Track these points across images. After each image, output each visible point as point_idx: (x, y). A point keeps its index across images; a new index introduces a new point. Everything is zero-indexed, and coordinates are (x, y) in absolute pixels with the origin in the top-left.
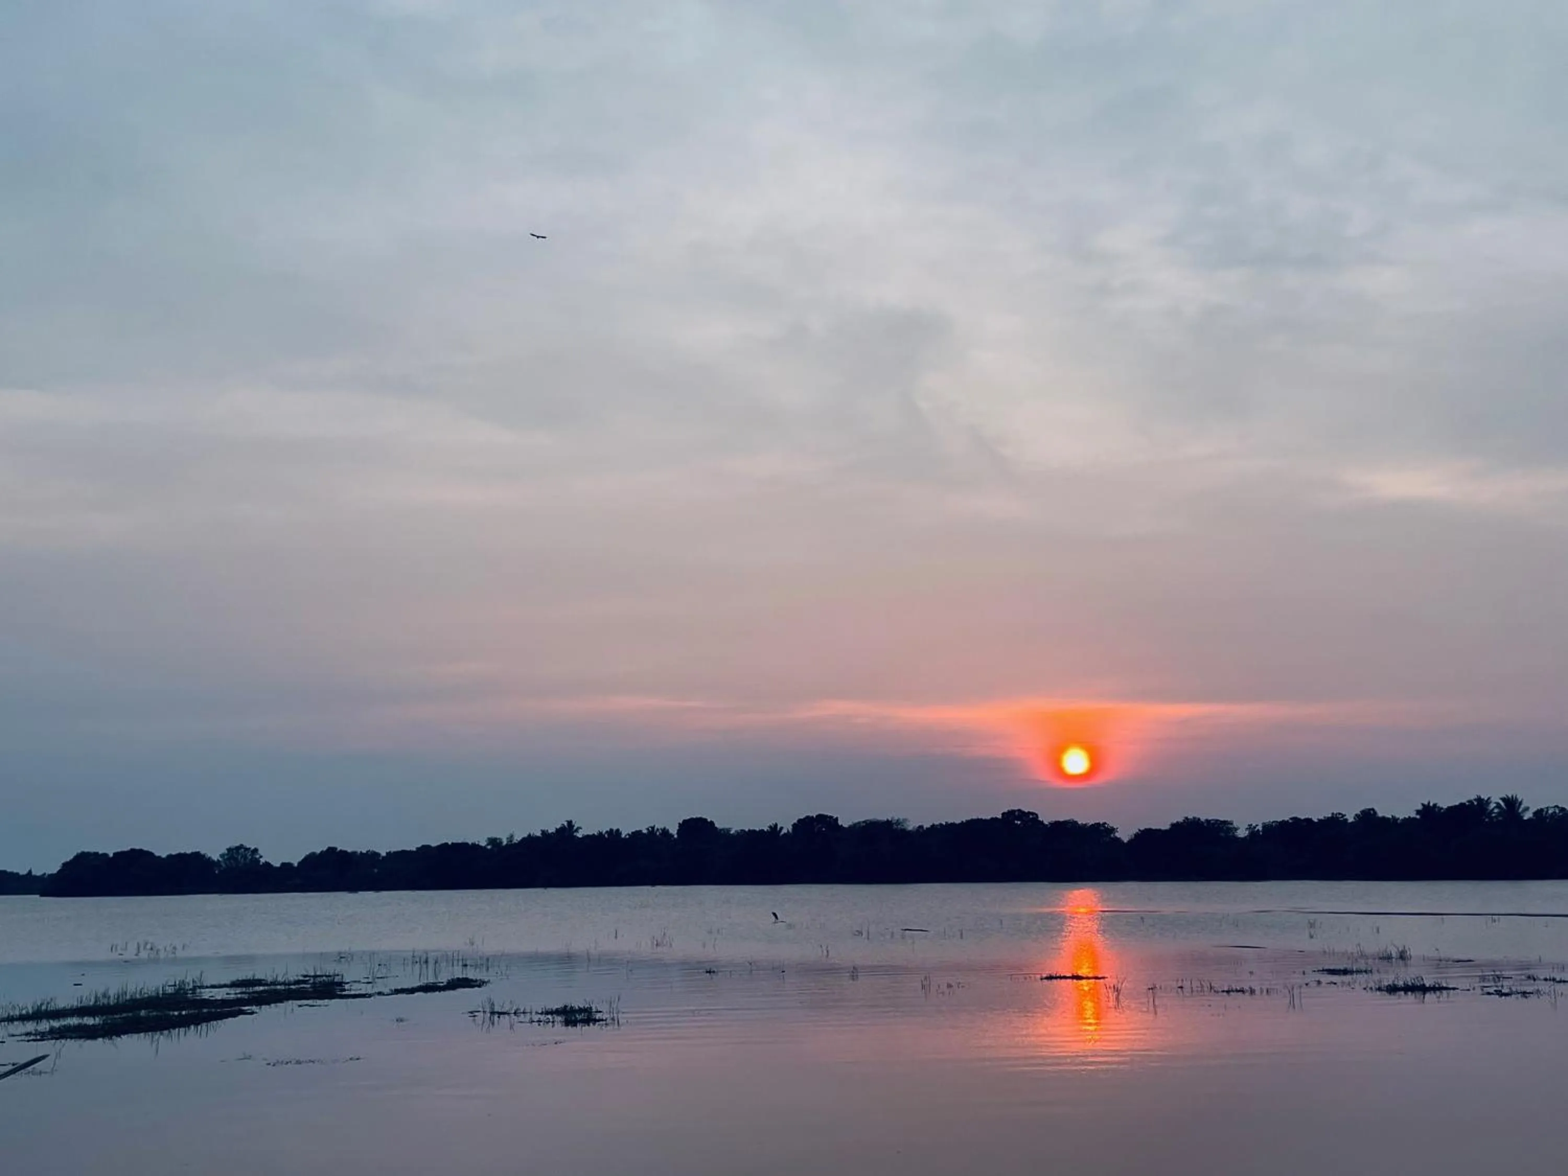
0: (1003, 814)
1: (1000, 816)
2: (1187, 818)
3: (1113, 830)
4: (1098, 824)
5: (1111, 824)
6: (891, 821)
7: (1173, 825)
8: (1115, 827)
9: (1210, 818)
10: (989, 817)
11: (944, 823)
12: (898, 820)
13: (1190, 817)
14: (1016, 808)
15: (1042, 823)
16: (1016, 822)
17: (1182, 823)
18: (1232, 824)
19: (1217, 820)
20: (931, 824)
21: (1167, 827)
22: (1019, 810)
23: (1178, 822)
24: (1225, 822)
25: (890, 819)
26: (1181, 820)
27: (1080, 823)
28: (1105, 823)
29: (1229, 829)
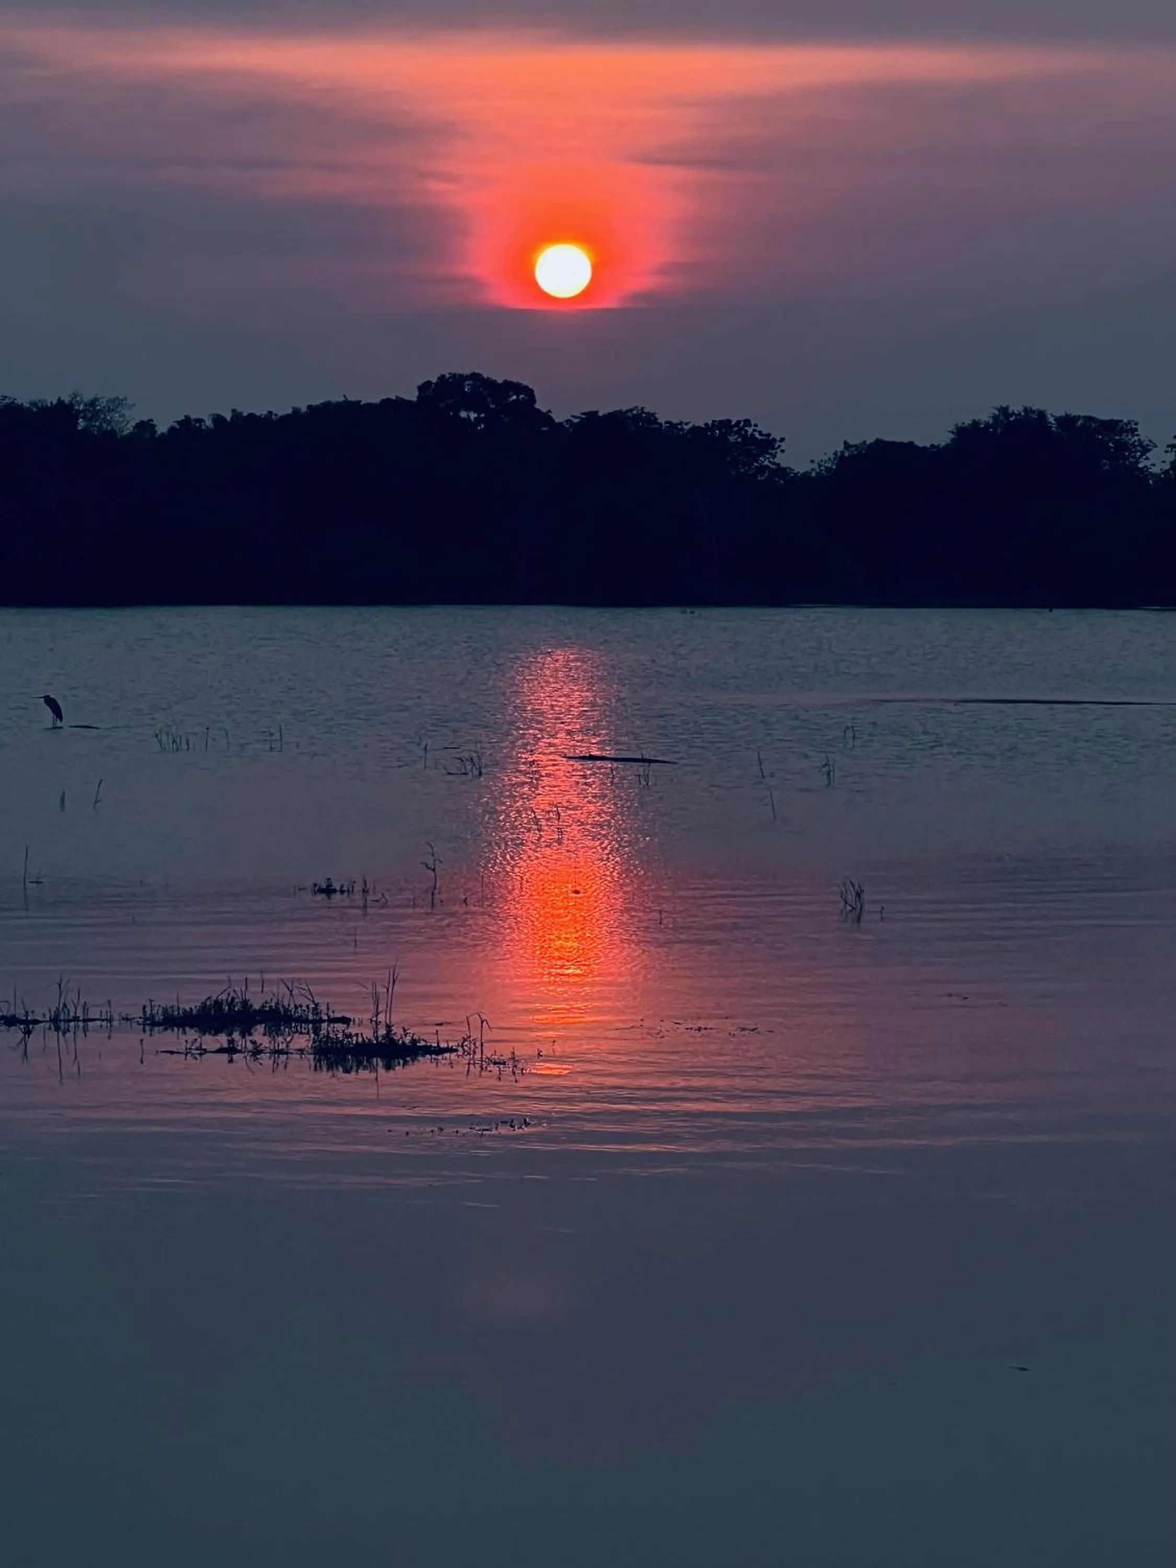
0: (424, 387)
1: (412, 395)
2: (1004, 411)
3: (768, 444)
4: (725, 425)
5: (764, 426)
6: (71, 405)
7: (960, 431)
8: (776, 435)
9: (1074, 412)
10: (377, 400)
11: (228, 416)
12: (93, 403)
13: (1016, 407)
14: (467, 371)
15: (546, 418)
16: (463, 414)
17: (987, 425)
18: (1134, 431)
19: (1090, 419)
20: (181, 418)
21: (943, 438)
22: (475, 376)
23: (975, 423)
24: (1112, 426)
25: (66, 399)
26: (985, 416)
27: (662, 419)
28: (747, 422)
29: (1123, 446)
